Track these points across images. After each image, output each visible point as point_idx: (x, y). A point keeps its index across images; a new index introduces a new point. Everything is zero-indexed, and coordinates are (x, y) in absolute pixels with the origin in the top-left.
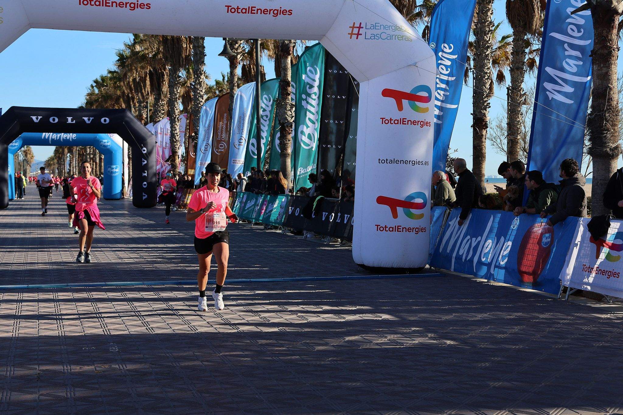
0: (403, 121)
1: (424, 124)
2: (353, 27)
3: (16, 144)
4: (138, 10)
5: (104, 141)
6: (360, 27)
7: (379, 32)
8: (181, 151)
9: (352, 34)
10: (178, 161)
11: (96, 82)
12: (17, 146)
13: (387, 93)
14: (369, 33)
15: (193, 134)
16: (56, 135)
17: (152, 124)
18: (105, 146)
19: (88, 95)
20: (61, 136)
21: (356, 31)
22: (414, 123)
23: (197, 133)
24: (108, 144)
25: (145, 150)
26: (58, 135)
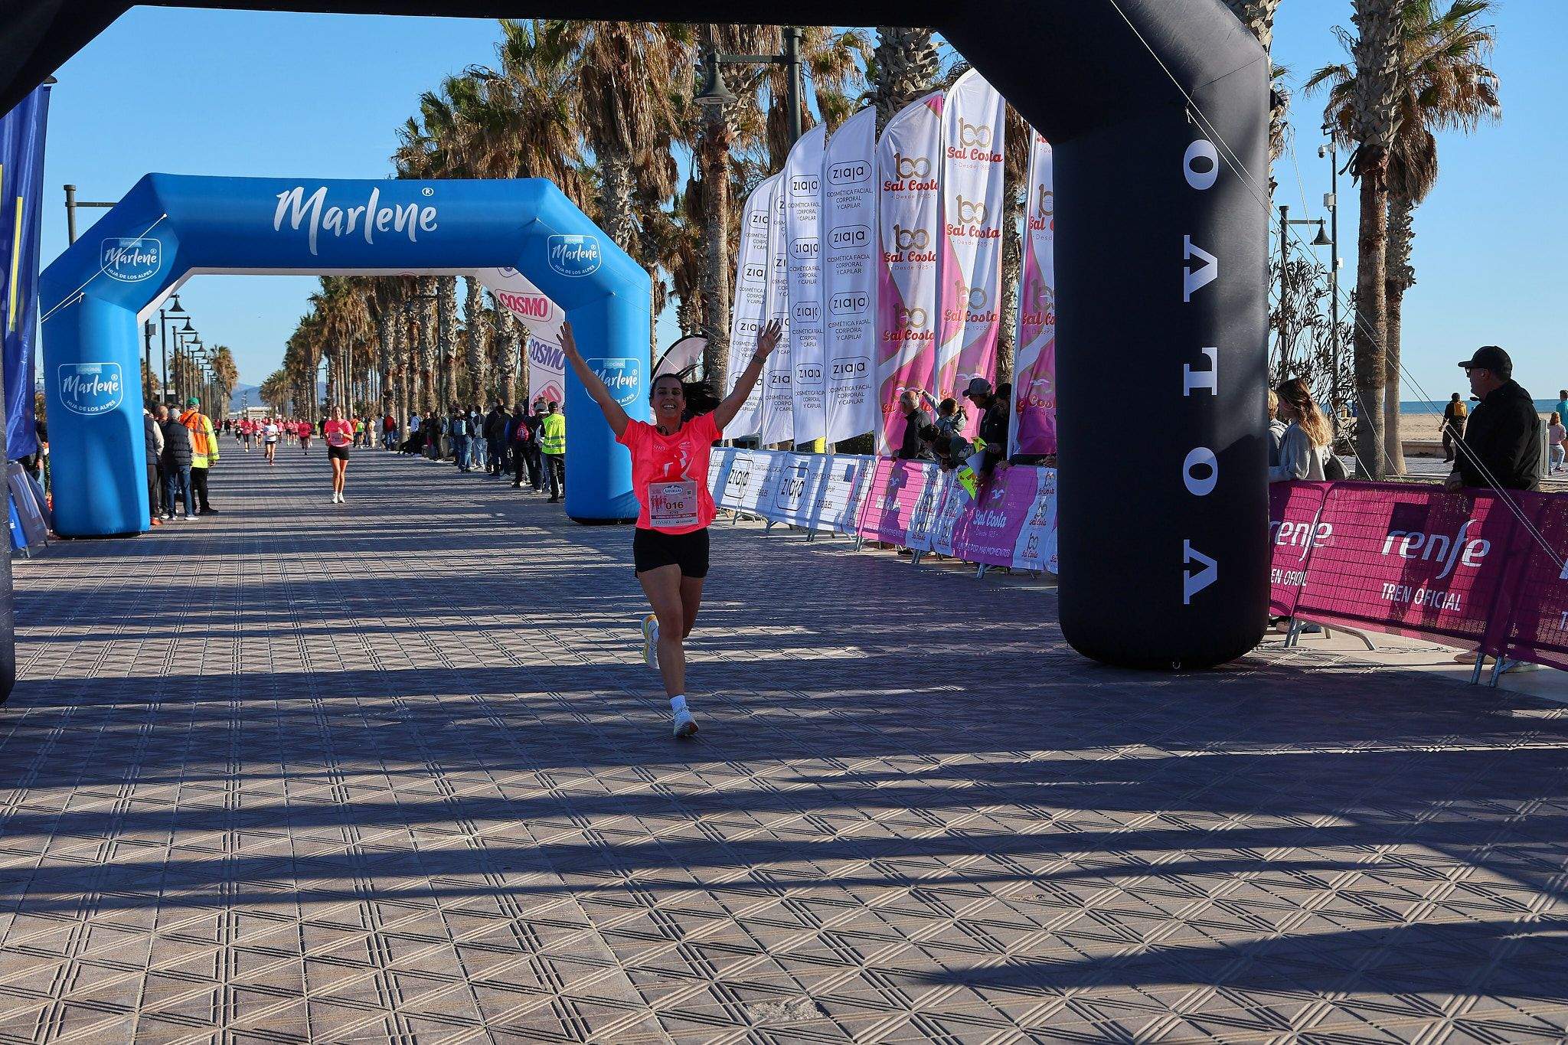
3: (148, 259)
5: (569, 239)
11: (430, 100)
12: (153, 266)
16: (341, 213)
19: (403, 153)
20: (363, 214)
24: (590, 254)
26: (351, 210)
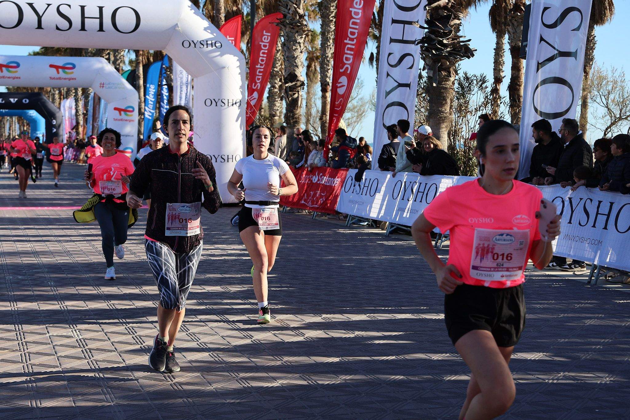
0: (122, 120)
1: (130, 121)
2: (101, 84)
4: (15, 79)
5: (30, 112)
6: (103, 84)
7: (111, 86)
8: (81, 122)
9: (100, 87)
10: (81, 129)
13: (116, 109)
14: (107, 86)
15: (85, 112)
17: (65, 99)
18: (31, 116)
21: (102, 85)
22: (126, 120)
23: (87, 111)
25: (54, 122)
